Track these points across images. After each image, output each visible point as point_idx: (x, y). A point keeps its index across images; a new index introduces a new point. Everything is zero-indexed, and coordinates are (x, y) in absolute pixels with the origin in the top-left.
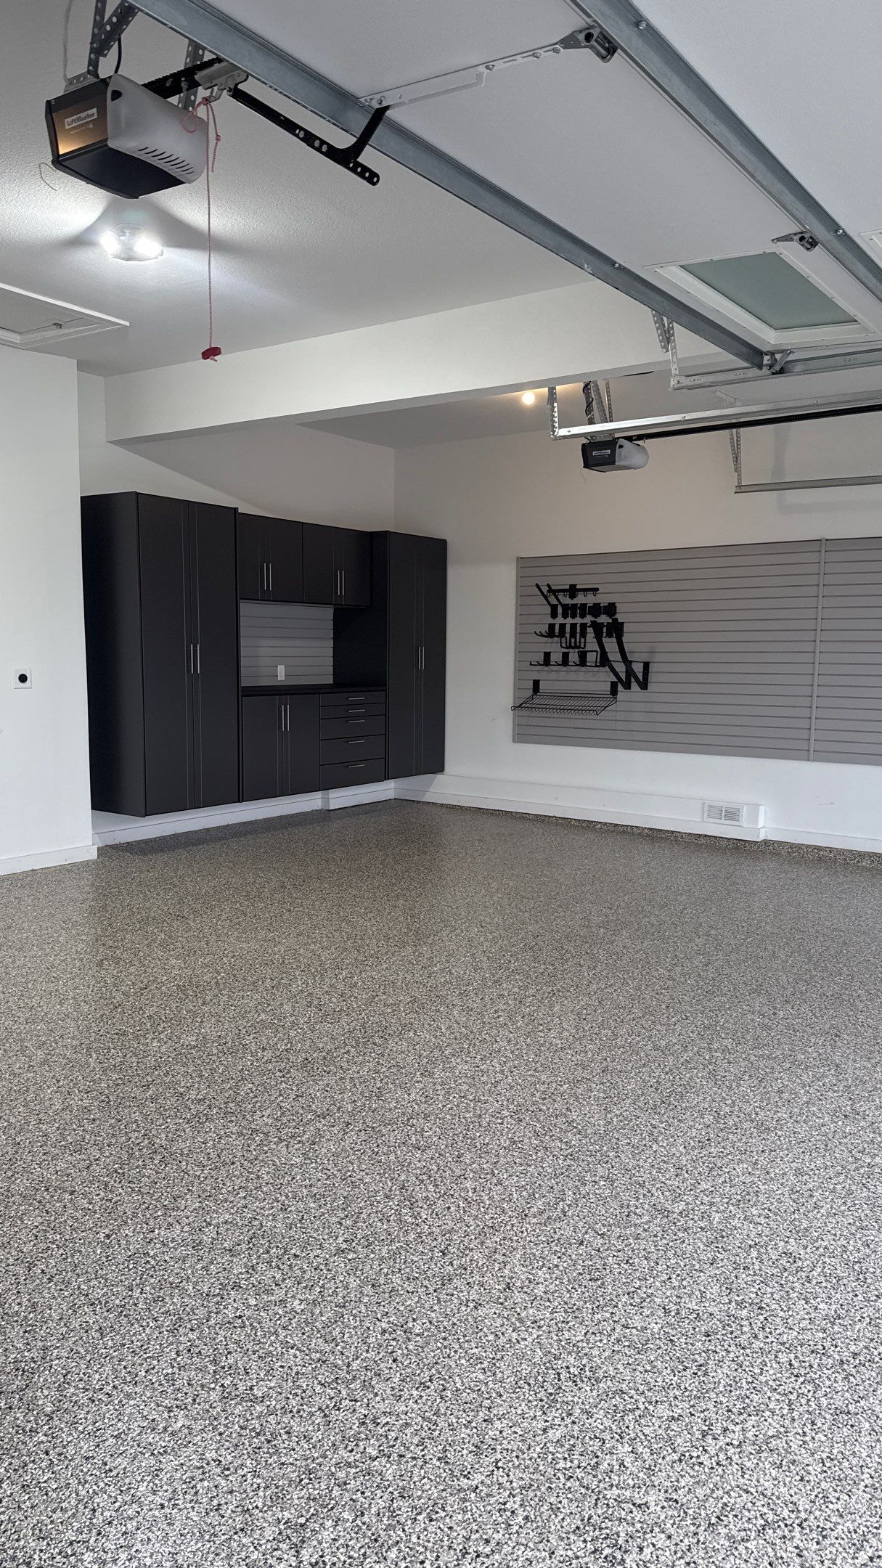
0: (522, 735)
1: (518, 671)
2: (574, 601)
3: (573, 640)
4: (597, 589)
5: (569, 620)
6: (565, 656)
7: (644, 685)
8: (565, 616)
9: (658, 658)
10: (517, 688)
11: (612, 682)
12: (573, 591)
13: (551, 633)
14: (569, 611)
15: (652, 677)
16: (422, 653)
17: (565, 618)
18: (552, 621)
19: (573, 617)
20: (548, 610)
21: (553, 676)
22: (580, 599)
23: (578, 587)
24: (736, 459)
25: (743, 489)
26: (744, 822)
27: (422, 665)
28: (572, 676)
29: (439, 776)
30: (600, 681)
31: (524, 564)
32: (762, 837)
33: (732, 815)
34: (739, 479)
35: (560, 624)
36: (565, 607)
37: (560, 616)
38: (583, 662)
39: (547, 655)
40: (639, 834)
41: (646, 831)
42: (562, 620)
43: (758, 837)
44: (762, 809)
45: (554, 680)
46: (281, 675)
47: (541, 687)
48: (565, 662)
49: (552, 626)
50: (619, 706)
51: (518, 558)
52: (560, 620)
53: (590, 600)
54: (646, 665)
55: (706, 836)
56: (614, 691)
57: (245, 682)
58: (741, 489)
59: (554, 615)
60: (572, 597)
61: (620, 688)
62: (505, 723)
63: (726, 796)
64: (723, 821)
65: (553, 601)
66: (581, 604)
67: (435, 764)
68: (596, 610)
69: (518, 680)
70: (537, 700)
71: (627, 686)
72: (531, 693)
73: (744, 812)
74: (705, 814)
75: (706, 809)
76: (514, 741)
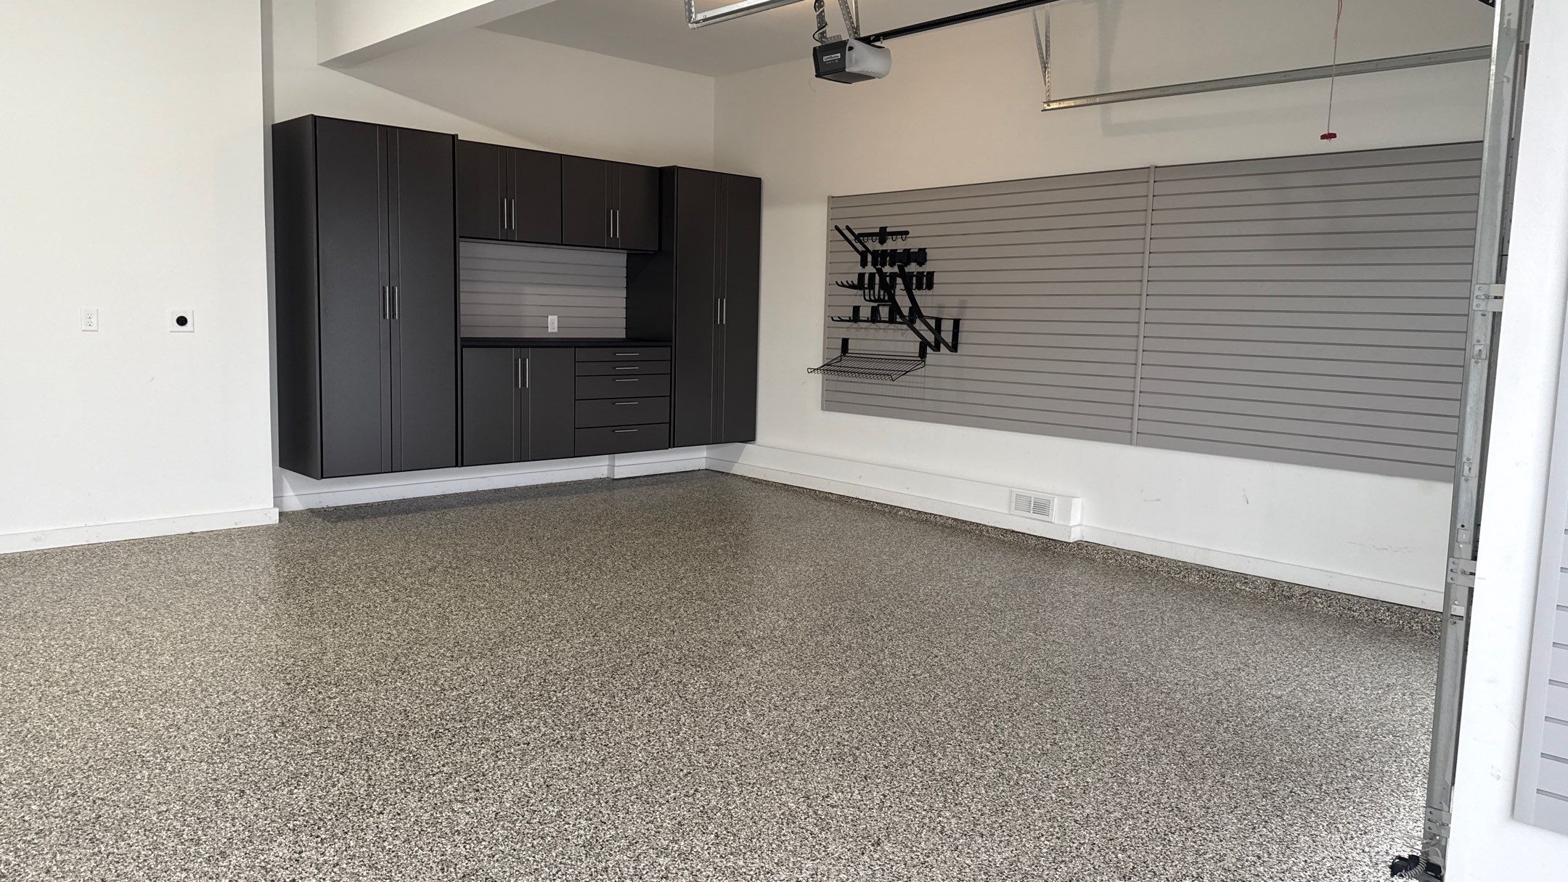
0: (830, 402)
1: (828, 328)
2: (885, 247)
3: (882, 293)
4: (907, 233)
5: (879, 270)
6: (875, 311)
7: (954, 348)
8: (874, 264)
9: (968, 314)
10: (827, 348)
11: (922, 343)
12: (883, 235)
13: (860, 284)
14: (879, 258)
15: (963, 337)
16: (722, 306)
17: (875, 267)
18: (861, 271)
19: (882, 266)
20: (858, 258)
21: (862, 334)
22: (890, 245)
23: (888, 230)
25: (1052, 106)
26: (1055, 515)
27: (722, 319)
28: (881, 334)
29: (749, 446)
30: (908, 341)
31: (836, 203)
32: (1074, 536)
33: (1041, 508)
34: (1048, 93)
35: (870, 274)
36: (875, 253)
37: (869, 264)
38: (893, 318)
39: (856, 310)
40: (943, 525)
41: (950, 521)
42: (873, 270)
43: (1069, 537)
44: (1077, 503)
45: (862, 339)
46: (555, 326)
47: (849, 347)
48: (875, 318)
49: (861, 277)
50: (928, 370)
51: (829, 197)
52: (869, 269)
53: (900, 245)
54: (956, 324)
55: (1013, 531)
56: (923, 354)
58: (1048, 105)
59: (864, 264)
60: (882, 242)
61: (928, 352)
62: (816, 388)
63: (1038, 485)
64: (1031, 514)
65: (861, 248)
66: (891, 250)
67: (747, 431)
68: (908, 257)
69: (827, 338)
70: (845, 362)
71: (936, 350)
72: (839, 353)
73: (1056, 505)
74: (1013, 505)
75: (1014, 496)
76: (823, 409)
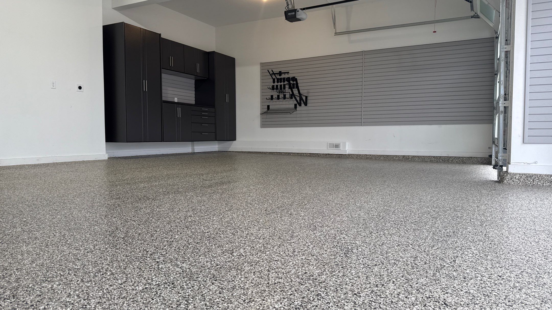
0: (264, 125)
1: (262, 102)
2: (281, 77)
3: (281, 90)
4: (289, 72)
5: (279, 84)
6: (278, 96)
7: (306, 104)
8: (278, 82)
9: (310, 94)
10: (262, 109)
11: (295, 104)
12: (280, 73)
13: (273, 88)
14: (279, 80)
15: (308, 101)
16: (227, 96)
18: (273, 84)
19: (281, 82)
20: (272, 80)
21: (274, 103)
22: (283, 76)
23: (282, 72)
24: (334, 24)
25: (337, 34)
26: (341, 148)
27: (227, 100)
28: (281, 103)
29: (234, 142)
30: (290, 104)
31: (262, 65)
32: (347, 153)
33: (337, 146)
34: (336, 31)
35: (276, 85)
37: (276, 82)
38: (285, 98)
39: (272, 96)
40: (306, 156)
41: (308, 154)
44: (347, 143)
45: (275, 105)
46: (176, 101)
47: (270, 108)
48: (278, 98)
49: (273, 86)
50: (298, 112)
51: (260, 63)
53: (286, 76)
54: (306, 97)
55: (329, 154)
56: (296, 107)
57: (164, 99)
59: (274, 82)
60: (280, 75)
61: (298, 106)
62: (258, 121)
63: (336, 141)
64: (334, 148)
65: (274, 77)
66: (283, 78)
67: (233, 138)
68: (288, 79)
69: (262, 106)
70: (268, 112)
71: (300, 105)
72: (266, 110)
73: (341, 145)
74: (328, 147)
75: (328, 144)
76: (261, 127)
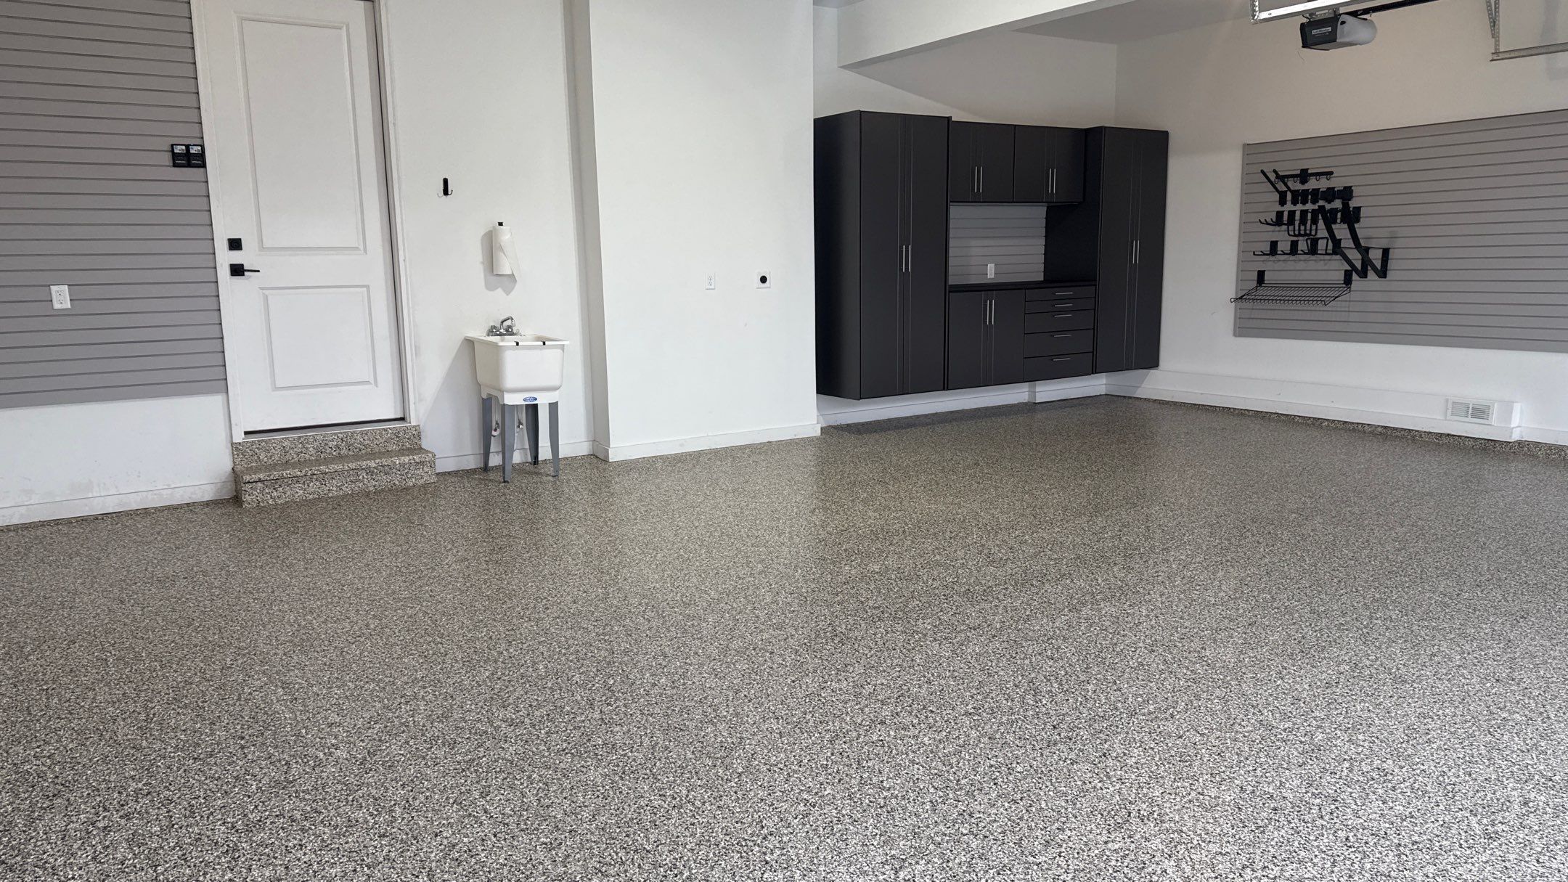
0: (1243, 328)
1: (1242, 262)
2: (1306, 187)
3: (1302, 228)
4: (1331, 173)
5: (1299, 207)
6: (1294, 245)
7: (1383, 273)
8: (1294, 202)
9: (1399, 243)
10: (1240, 280)
11: (1346, 271)
12: (1304, 176)
13: (1279, 221)
14: (1299, 197)
15: (1391, 264)
16: (1137, 246)
17: (1295, 205)
18: (1280, 209)
19: (1304, 203)
20: (1277, 197)
21: (1278, 266)
22: (1312, 184)
23: (1309, 172)
24: (1494, 23)
25: (1501, 56)
26: (1495, 419)
27: (1136, 258)
28: (1301, 265)
29: (1152, 371)
30: (1333, 270)
31: (1249, 148)
32: (1515, 437)
33: (1480, 412)
34: (1497, 44)
35: (1290, 212)
36: (1295, 193)
37: (1289, 203)
38: (1313, 250)
39: (1274, 245)
40: (1371, 432)
41: (1379, 429)
42: (1293, 208)
43: (1510, 437)
44: (1517, 407)
45: (1280, 270)
46: (991, 273)
47: (1266, 278)
48: (1294, 249)
49: (1280, 214)
50: (1353, 296)
51: (1244, 145)
52: (1289, 207)
53: (1323, 184)
54: (1386, 252)
55: (1448, 435)
56: (1348, 280)
57: (952, 281)
58: (1497, 56)
59: (1282, 202)
60: (1303, 182)
61: (1355, 276)
62: (1226, 315)
63: (1474, 393)
64: (1469, 419)
65: (1282, 187)
66: (1313, 190)
67: (1150, 359)
68: (1330, 194)
69: (1241, 270)
70: (1261, 291)
71: (1363, 274)
72: (1255, 284)
73: (1496, 410)
74: (1449, 412)
75: (1450, 406)
76: (1235, 335)
